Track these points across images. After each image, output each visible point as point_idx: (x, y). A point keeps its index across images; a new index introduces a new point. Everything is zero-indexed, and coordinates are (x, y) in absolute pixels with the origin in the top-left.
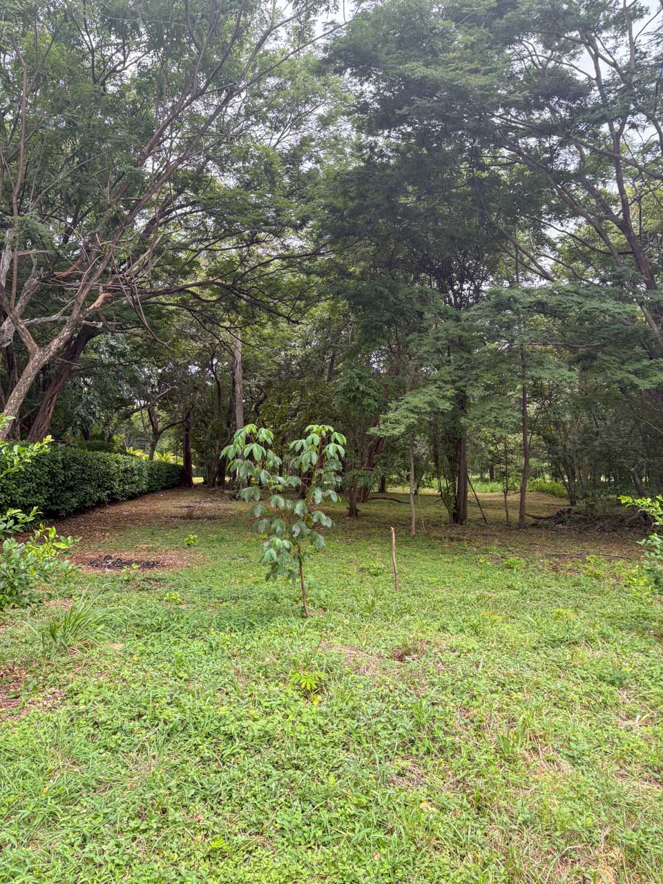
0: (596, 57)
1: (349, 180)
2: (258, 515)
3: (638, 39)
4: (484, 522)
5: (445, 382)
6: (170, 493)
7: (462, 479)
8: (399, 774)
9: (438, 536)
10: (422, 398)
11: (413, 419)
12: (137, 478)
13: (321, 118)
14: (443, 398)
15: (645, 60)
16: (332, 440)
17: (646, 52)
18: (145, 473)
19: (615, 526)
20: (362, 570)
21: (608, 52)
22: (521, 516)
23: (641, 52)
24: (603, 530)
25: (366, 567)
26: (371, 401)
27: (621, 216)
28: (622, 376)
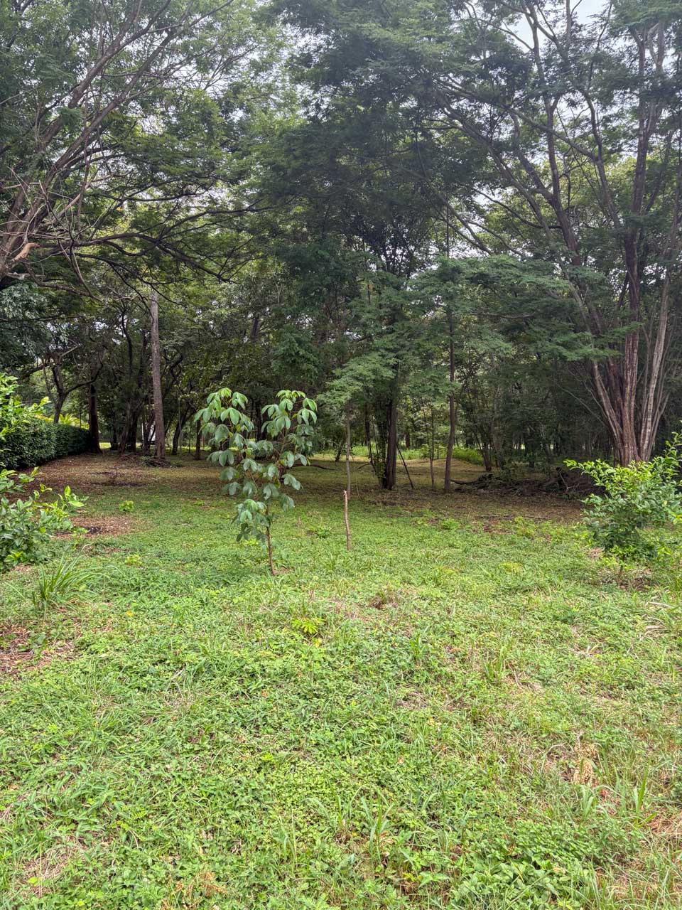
0: (535, 26)
1: (295, 139)
2: (230, 478)
3: (574, 11)
4: (411, 488)
5: (387, 349)
6: (78, 460)
7: (392, 445)
8: (405, 699)
9: (372, 500)
10: (366, 365)
11: (358, 386)
12: (46, 442)
13: (253, 64)
14: (385, 366)
15: (579, 33)
16: (304, 406)
17: (582, 26)
18: (54, 437)
19: (533, 491)
20: (310, 532)
21: (549, 26)
22: (447, 482)
23: (577, 25)
24: (523, 494)
25: (314, 529)
26: (311, 366)
27: (551, 190)
28: (552, 347)
